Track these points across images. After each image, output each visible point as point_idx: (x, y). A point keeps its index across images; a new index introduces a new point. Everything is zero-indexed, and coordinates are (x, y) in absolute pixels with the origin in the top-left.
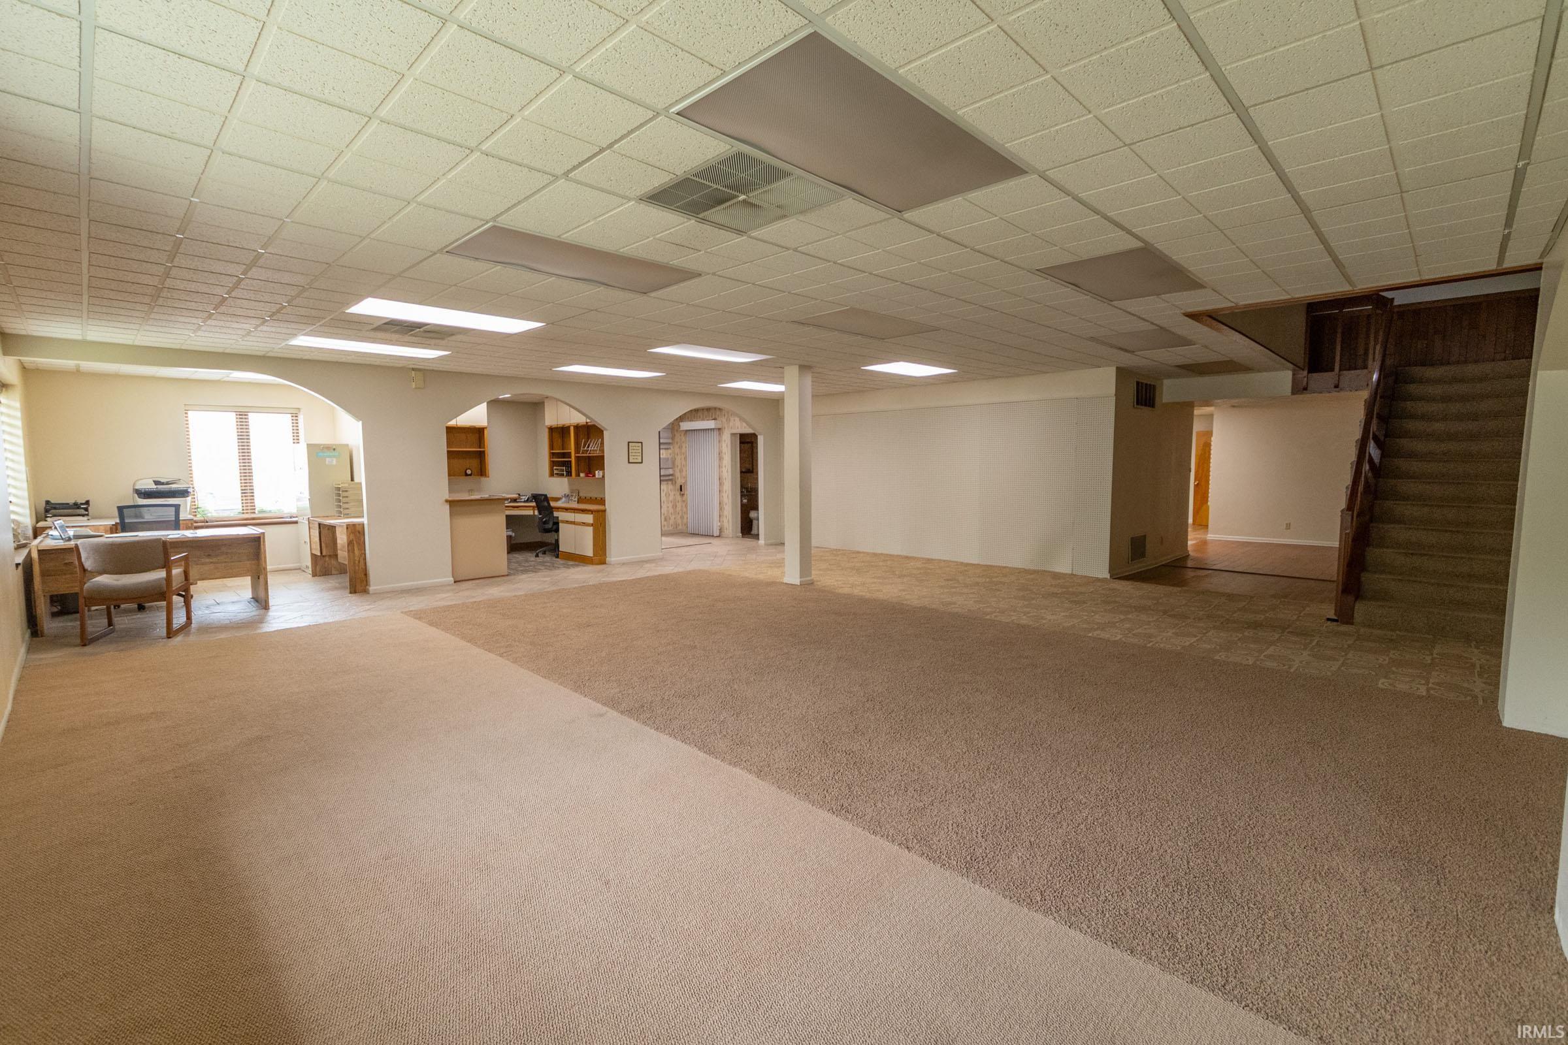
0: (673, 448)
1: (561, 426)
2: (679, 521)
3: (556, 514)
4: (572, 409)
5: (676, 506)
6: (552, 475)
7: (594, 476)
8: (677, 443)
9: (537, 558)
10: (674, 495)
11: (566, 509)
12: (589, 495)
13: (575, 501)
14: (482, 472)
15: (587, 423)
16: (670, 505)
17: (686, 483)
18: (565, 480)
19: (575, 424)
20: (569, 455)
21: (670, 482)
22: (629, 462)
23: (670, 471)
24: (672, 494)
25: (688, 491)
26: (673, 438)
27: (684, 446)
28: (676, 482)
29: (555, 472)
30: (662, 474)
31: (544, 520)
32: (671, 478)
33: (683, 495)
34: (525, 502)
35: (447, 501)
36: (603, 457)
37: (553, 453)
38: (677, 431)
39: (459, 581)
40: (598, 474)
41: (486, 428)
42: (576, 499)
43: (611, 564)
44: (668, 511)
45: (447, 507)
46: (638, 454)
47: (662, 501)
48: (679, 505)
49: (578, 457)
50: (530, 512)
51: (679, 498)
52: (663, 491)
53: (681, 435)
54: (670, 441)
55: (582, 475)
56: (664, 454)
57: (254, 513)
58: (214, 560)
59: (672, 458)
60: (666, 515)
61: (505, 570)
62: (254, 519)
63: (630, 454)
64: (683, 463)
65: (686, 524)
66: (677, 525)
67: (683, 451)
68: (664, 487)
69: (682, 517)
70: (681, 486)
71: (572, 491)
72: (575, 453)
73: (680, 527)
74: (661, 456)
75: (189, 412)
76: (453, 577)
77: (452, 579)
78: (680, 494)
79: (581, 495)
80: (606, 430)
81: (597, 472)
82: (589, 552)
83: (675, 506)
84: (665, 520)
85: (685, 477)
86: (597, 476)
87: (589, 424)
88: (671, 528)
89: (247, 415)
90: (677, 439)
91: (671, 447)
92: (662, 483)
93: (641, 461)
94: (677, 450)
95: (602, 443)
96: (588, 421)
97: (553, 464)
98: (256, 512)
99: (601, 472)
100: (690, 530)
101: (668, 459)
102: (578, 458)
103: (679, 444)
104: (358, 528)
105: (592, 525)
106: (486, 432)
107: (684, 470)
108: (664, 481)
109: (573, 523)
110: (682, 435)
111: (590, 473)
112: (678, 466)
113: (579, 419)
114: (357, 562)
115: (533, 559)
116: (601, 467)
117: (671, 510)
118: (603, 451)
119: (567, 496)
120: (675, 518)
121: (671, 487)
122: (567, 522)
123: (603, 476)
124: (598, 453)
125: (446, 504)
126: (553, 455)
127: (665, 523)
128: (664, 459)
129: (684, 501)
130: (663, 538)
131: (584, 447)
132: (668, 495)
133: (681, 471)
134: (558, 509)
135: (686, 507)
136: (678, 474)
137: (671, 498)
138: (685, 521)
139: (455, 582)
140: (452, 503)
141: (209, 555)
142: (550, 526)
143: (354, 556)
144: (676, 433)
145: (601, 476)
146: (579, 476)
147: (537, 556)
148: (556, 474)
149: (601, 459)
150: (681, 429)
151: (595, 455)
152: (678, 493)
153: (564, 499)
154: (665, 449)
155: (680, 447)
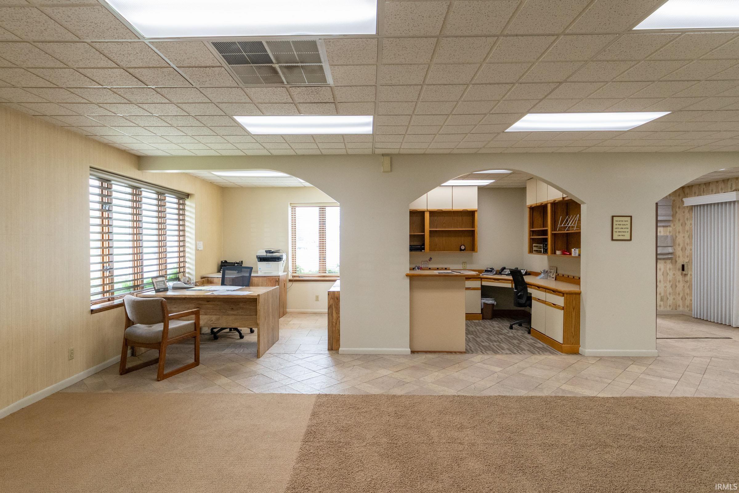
0: (674, 225)
1: (540, 204)
2: (680, 303)
3: (530, 290)
4: (550, 187)
5: (676, 286)
6: (531, 251)
7: (571, 254)
8: (679, 220)
9: (510, 330)
10: (674, 274)
11: (539, 287)
12: (566, 273)
13: (553, 278)
14: (473, 248)
15: (563, 198)
16: (669, 285)
17: (690, 262)
18: (545, 257)
19: (552, 201)
20: (545, 232)
21: (669, 261)
22: (613, 240)
23: (670, 250)
24: (671, 273)
25: (694, 271)
26: (673, 216)
27: (688, 223)
28: (676, 262)
29: (535, 249)
30: (659, 252)
31: (520, 294)
32: (670, 256)
33: (686, 275)
34: (507, 275)
35: (407, 275)
36: (579, 234)
37: (533, 231)
38: (679, 208)
39: (418, 352)
40: (574, 252)
41: (477, 211)
42: (554, 276)
43: (584, 356)
44: (665, 292)
45: (408, 281)
46: (626, 230)
47: (658, 281)
48: (680, 286)
49: (555, 234)
50: (509, 285)
51: (679, 277)
52: (660, 269)
53: (684, 212)
54: (671, 218)
55: (558, 252)
56: (662, 231)
57: (326, 272)
58: (235, 312)
59: (672, 236)
60: (662, 294)
61: (462, 346)
62: (324, 277)
63: (614, 230)
64: (687, 240)
65: (690, 306)
66: (676, 307)
67: (687, 228)
68: (661, 265)
69: (684, 299)
70: (683, 266)
71: (551, 267)
72: (552, 230)
73: (681, 308)
74: (659, 234)
75: (297, 208)
76: (410, 348)
77: (410, 350)
78: (682, 274)
79: (559, 272)
80: (584, 203)
81: (573, 250)
82: (559, 337)
83: (674, 286)
84: (662, 300)
85: (690, 256)
86: (573, 255)
87: (566, 199)
88: (668, 309)
89: (325, 208)
90: (679, 215)
91: (672, 225)
92: (659, 261)
93: (629, 238)
94: (678, 227)
95: (580, 220)
96: (565, 196)
97: (532, 241)
98: (327, 272)
99: (577, 250)
100: (694, 314)
101: (667, 236)
102: (554, 236)
103: (681, 222)
104: (336, 294)
105: (563, 308)
106: (476, 214)
107: (688, 248)
108: (660, 259)
109: (544, 302)
110: (687, 211)
111: (567, 251)
112: (679, 245)
113: (555, 195)
114: (334, 324)
115: (506, 330)
116: (578, 245)
117: (669, 290)
118: (579, 227)
119: (546, 272)
120: (674, 299)
121: (669, 265)
122: (539, 300)
123: (579, 255)
124: (574, 230)
125: (406, 278)
126: (532, 233)
127: (662, 303)
128: (662, 237)
129: (687, 282)
130: (659, 321)
131: (561, 224)
132: (665, 274)
133: (683, 249)
134: (531, 285)
135: (690, 287)
136: (679, 253)
137: (670, 277)
138: (687, 302)
139: (413, 352)
140: (412, 278)
141: (232, 309)
142: (523, 301)
143: (333, 319)
144: (677, 210)
145: (577, 255)
146: (555, 253)
147: (511, 328)
148: (535, 251)
149: (578, 235)
150: (685, 205)
151: (573, 231)
152: (679, 273)
153: (542, 275)
154: (663, 226)
155: (684, 225)
